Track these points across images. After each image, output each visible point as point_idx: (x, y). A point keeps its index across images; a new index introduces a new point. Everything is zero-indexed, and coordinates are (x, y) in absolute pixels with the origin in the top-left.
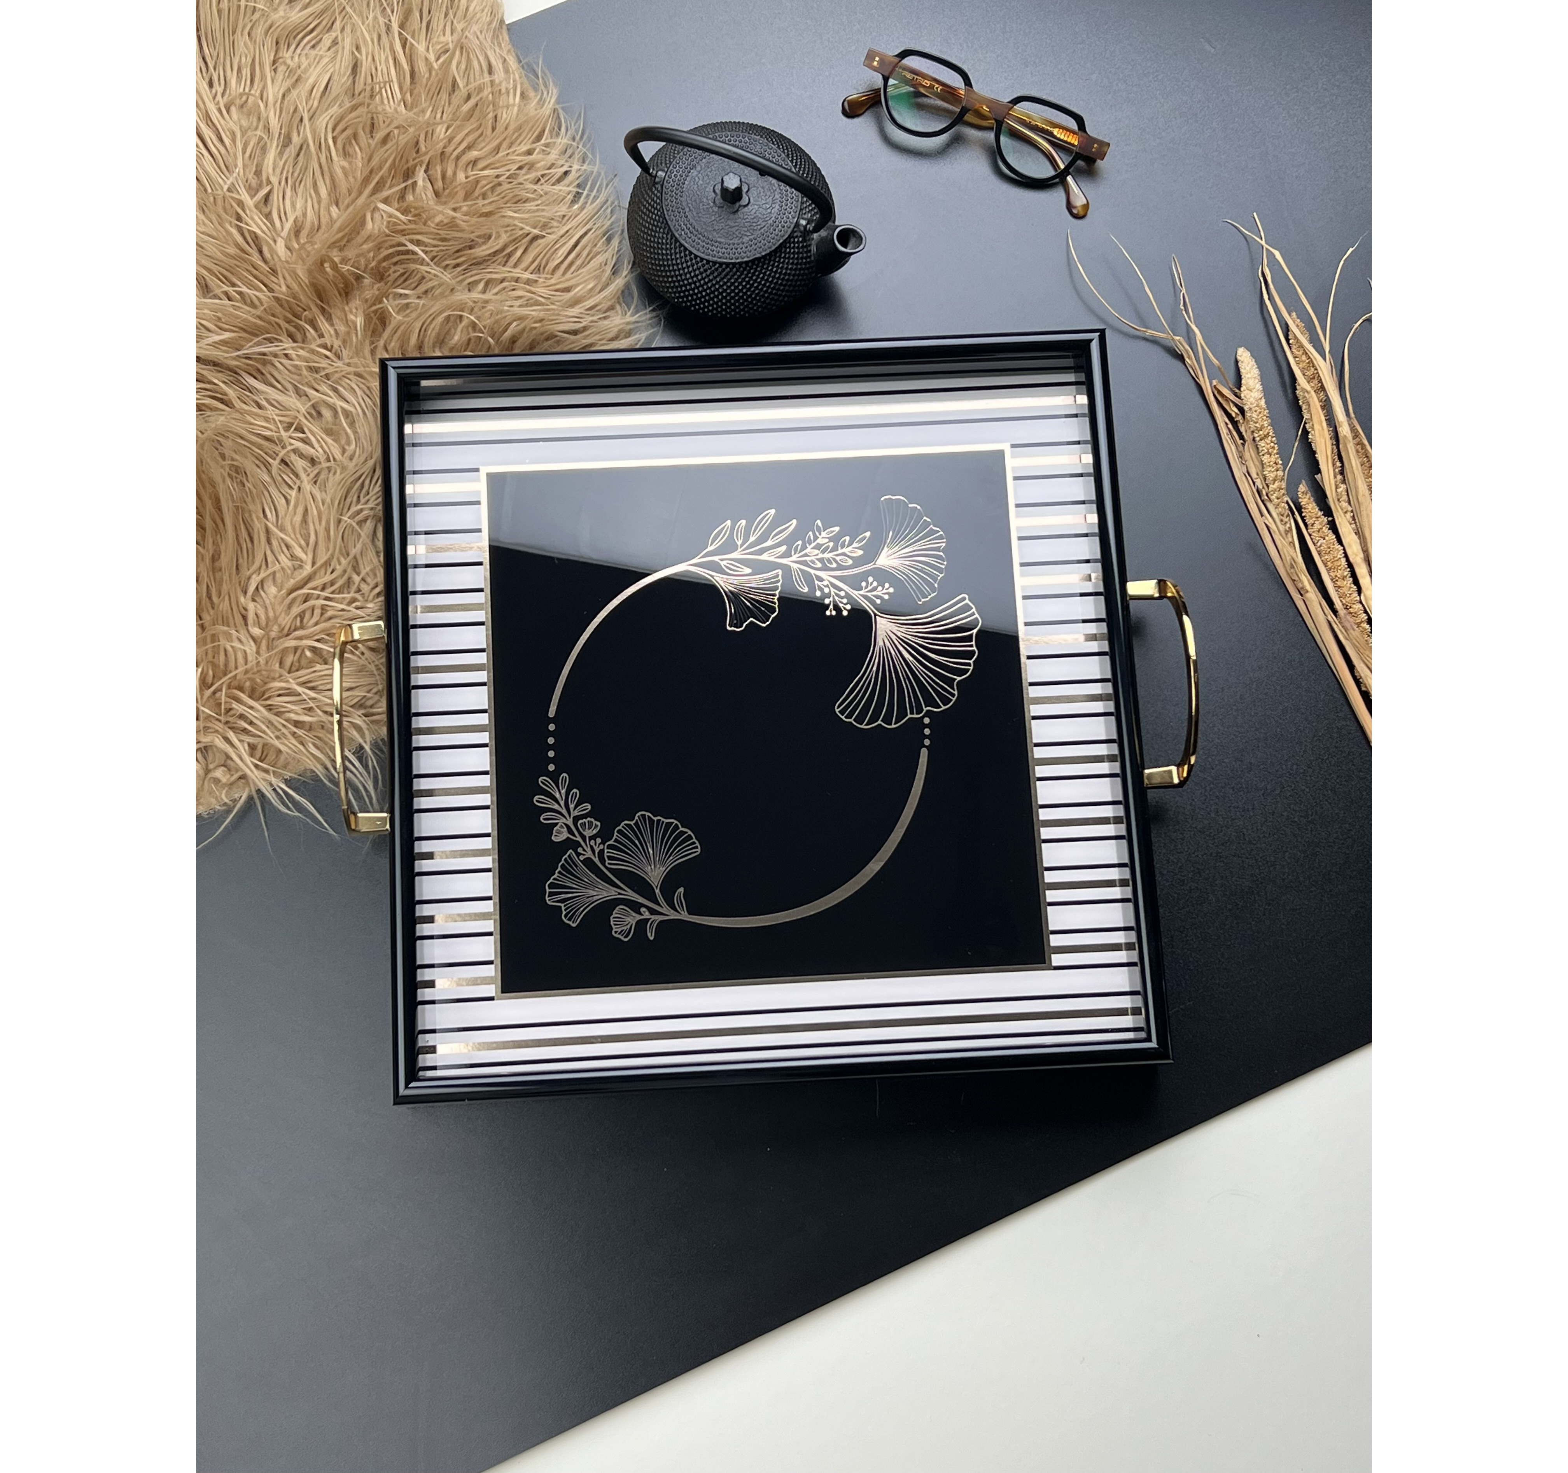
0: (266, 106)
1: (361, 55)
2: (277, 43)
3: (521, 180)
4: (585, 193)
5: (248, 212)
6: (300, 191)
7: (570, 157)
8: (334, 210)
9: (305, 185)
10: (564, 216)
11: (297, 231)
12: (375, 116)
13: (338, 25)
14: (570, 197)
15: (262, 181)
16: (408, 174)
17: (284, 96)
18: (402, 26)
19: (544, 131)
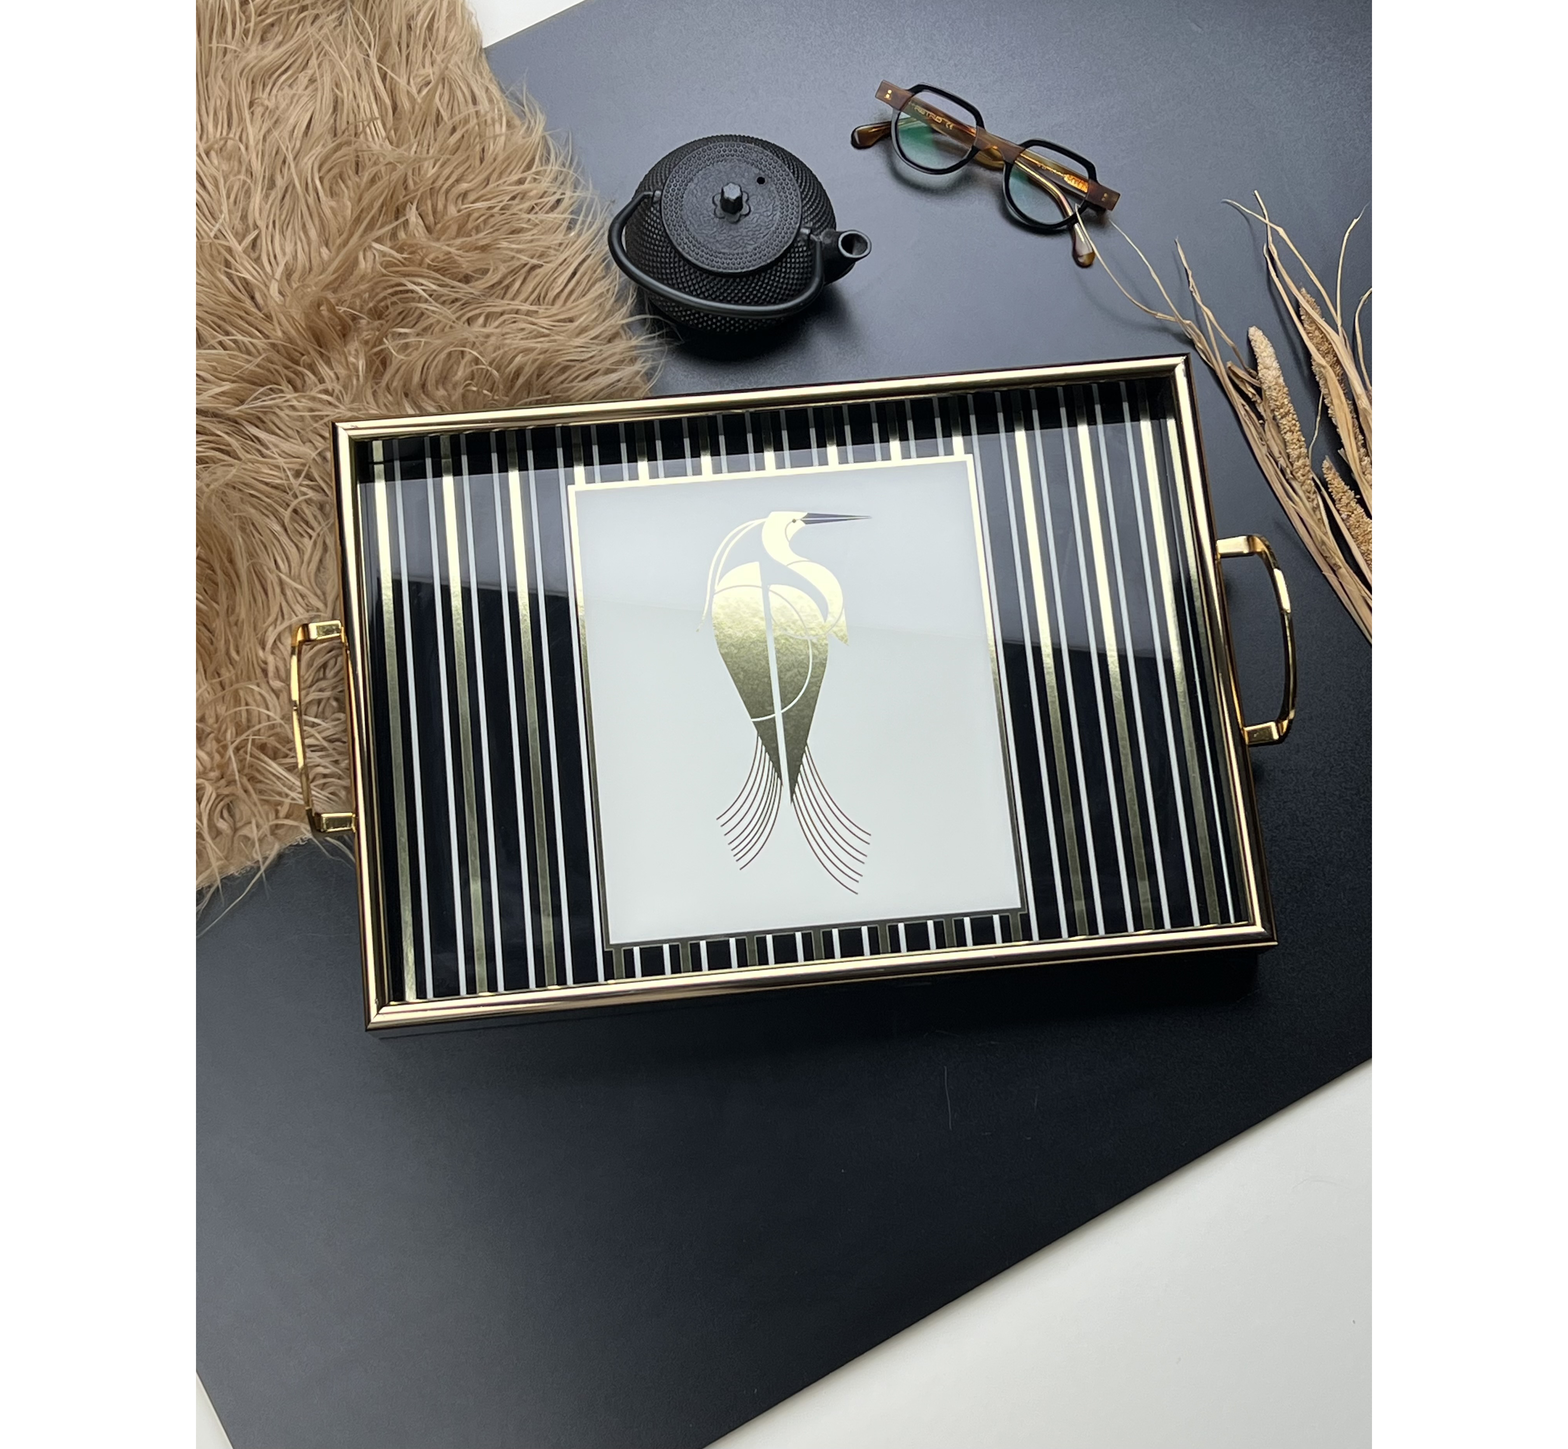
0: (247, 149)
1: (342, 92)
2: (253, 82)
3: (515, 210)
4: (581, 218)
5: (237, 259)
6: (289, 233)
7: (562, 183)
8: (324, 251)
9: (293, 228)
10: (560, 244)
11: (288, 274)
12: (360, 154)
13: (314, 62)
14: (565, 224)
15: (248, 226)
16: (399, 212)
17: (264, 139)
18: (380, 60)
19: (533, 160)
